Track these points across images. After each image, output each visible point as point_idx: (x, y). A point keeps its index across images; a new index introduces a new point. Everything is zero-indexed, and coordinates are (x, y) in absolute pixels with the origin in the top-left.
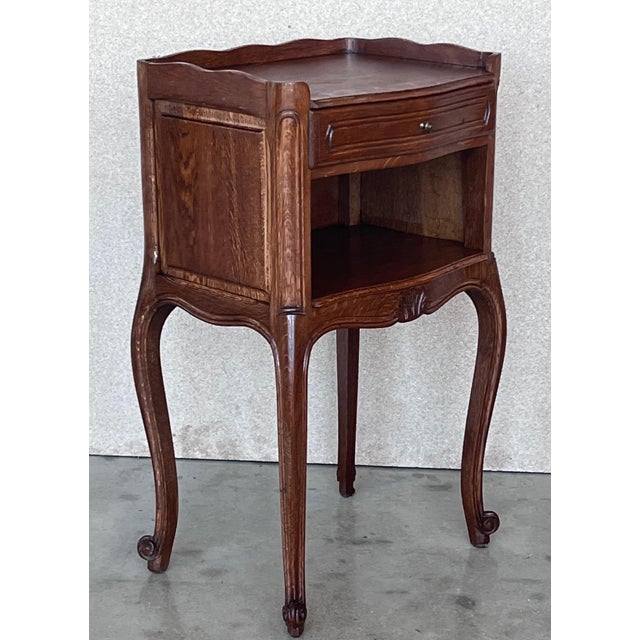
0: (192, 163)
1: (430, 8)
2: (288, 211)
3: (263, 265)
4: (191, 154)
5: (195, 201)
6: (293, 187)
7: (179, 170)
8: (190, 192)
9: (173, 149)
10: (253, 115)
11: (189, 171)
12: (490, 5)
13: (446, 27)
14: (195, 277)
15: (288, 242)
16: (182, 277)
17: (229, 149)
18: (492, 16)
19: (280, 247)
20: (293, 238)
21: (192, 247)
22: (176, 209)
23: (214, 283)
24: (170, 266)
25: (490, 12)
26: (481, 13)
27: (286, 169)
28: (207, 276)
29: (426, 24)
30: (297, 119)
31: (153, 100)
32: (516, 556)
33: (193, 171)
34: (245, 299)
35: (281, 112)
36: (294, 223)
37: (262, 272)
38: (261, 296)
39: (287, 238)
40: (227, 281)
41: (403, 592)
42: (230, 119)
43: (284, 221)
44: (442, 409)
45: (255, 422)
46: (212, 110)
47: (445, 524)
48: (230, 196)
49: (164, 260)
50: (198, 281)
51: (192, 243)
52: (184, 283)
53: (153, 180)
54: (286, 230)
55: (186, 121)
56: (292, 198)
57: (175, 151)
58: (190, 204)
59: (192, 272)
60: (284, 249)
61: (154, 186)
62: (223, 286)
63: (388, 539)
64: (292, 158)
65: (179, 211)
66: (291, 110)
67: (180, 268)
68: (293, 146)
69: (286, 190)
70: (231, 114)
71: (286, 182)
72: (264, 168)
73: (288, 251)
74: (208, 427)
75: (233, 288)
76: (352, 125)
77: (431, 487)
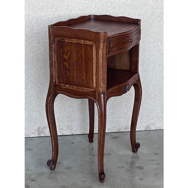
0: (68, 54)
1: (109, 5)
2: (102, 66)
3: (93, 81)
4: (68, 52)
5: (69, 64)
6: (103, 60)
7: (64, 56)
8: (68, 62)
9: (61, 50)
10: (90, 41)
11: (67, 56)
12: (126, 4)
13: (114, 10)
14: (68, 85)
15: (102, 75)
16: (63, 86)
17: (82, 50)
18: (126, 7)
19: (99, 77)
20: (103, 74)
21: (68, 78)
22: (62, 67)
23: (75, 87)
24: (59, 83)
25: (125, 6)
26: (123, 6)
27: (101, 55)
28: (73, 85)
29: (108, 10)
30: (104, 42)
31: (54, 37)
32: (146, 154)
33: (69, 56)
34: (86, 91)
35: (100, 40)
36: (103, 69)
37: (93, 83)
38: (92, 90)
39: (101, 74)
40: (80, 86)
41: (123, 167)
42: (82, 42)
43: (100, 69)
44: (113, 116)
45: (60, 124)
46: (75, 40)
47: (122, 147)
48: (82, 63)
49: (57, 81)
50: (69, 87)
51: (68, 76)
52: (64, 87)
53: (54, 59)
54: (101, 72)
55: (66, 43)
56: (103, 63)
57: (62, 51)
58: (67, 66)
59: (67, 84)
60: (100, 77)
61: (54, 61)
62: (78, 88)
63: (110, 153)
64: (103, 52)
65: (63, 67)
66: (103, 39)
67: (63, 83)
68: (103, 49)
69: (101, 61)
70: (82, 41)
71: (101, 59)
72: (94, 55)
73: (102, 77)
74: (46, 127)
75: (82, 88)
76: (116, 42)
77: (113, 138)
